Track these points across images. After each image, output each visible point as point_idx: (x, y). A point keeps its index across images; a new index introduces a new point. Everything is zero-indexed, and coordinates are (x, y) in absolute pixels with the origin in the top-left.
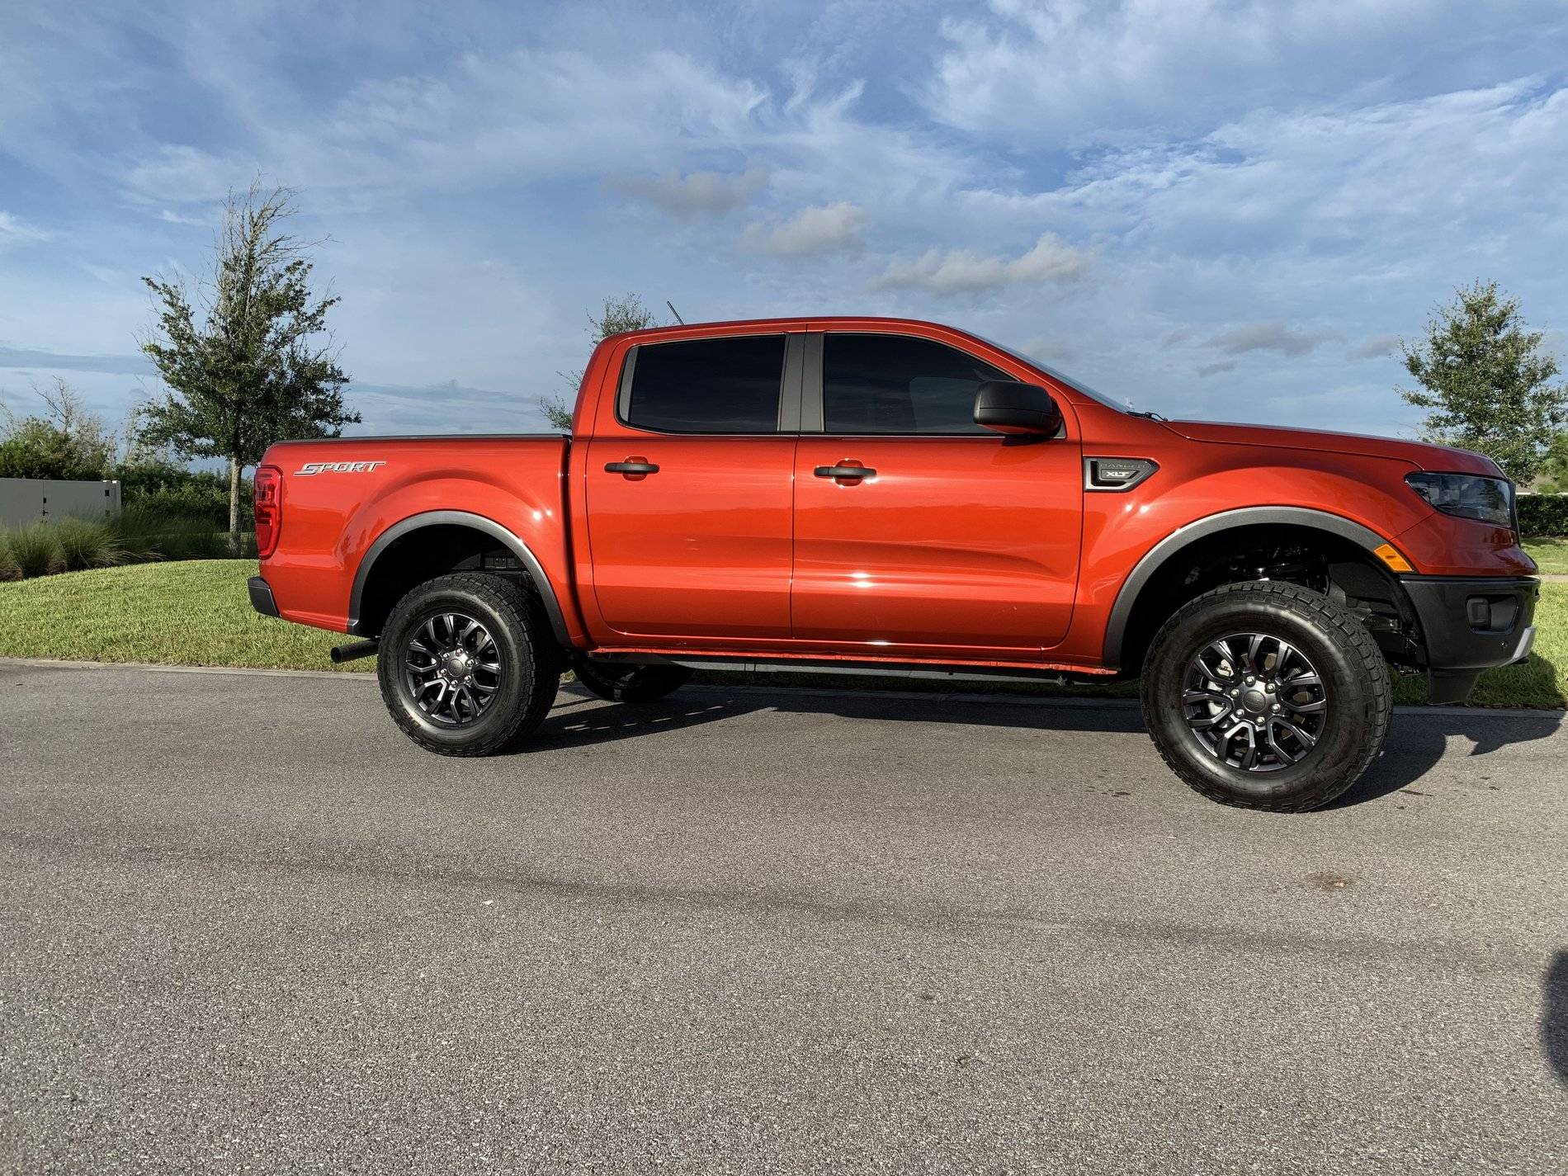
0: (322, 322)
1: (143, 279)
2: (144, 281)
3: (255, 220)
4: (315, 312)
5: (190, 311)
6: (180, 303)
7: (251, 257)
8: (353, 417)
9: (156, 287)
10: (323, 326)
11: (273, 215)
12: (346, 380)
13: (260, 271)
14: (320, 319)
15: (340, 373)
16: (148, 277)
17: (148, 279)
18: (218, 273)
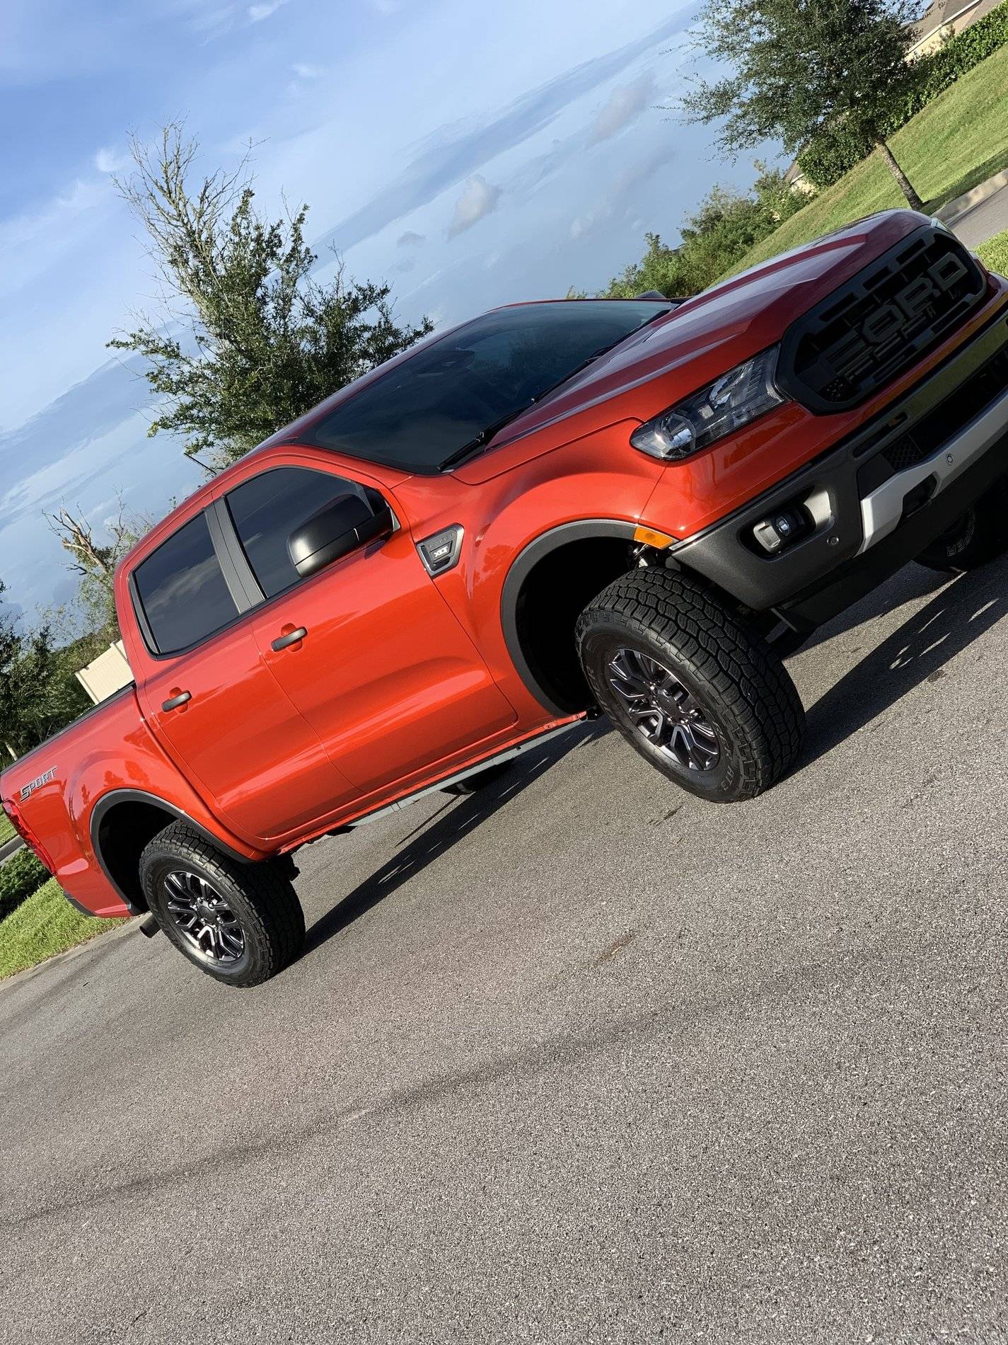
0: (308, 250)
1: (108, 346)
2: (111, 347)
3: (165, 188)
4: (293, 244)
5: (174, 344)
6: (162, 345)
7: (190, 233)
8: (421, 328)
9: (126, 345)
10: (312, 254)
11: (179, 168)
12: (385, 291)
13: (211, 241)
14: (302, 248)
15: (371, 289)
16: (112, 340)
17: (112, 343)
18: (172, 279)
